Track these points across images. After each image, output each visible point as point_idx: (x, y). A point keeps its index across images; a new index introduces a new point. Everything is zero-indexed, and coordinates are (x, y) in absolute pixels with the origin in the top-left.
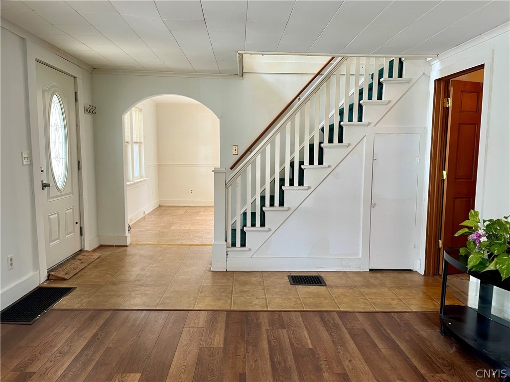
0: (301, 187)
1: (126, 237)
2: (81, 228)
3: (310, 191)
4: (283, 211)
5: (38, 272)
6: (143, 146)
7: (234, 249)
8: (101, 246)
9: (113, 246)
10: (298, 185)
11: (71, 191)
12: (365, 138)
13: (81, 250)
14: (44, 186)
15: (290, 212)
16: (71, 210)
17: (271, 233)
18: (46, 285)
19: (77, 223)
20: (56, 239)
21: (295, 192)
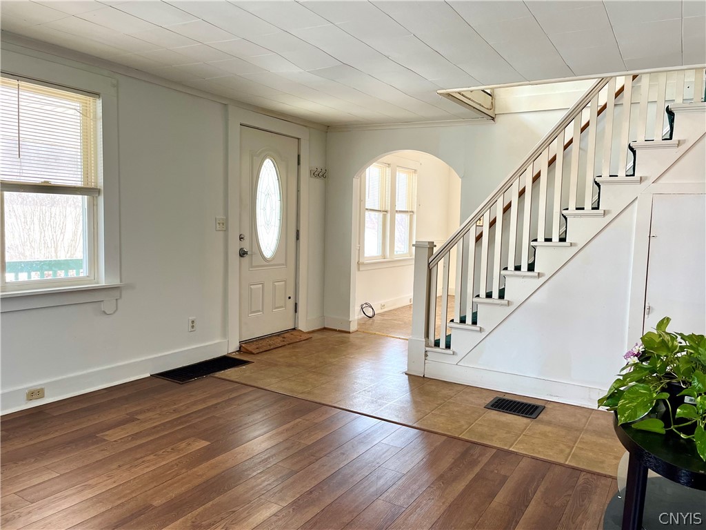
0: (531, 273)
1: (350, 322)
2: (296, 304)
3: (542, 280)
4: (502, 305)
5: (226, 340)
6: (415, 216)
7: (437, 349)
8: (325, 329)
9: (335, 330)
10: (526, 270)
11: (283, 262)
12: (637, 202)
13: (294, 329)
14: (243, 253)
15: (512, 308)
16: (283, 283)
17: (484, 335)
18: (234, 356)
19: (290, 298)
20: (259, 311)
21: (521, 280)
